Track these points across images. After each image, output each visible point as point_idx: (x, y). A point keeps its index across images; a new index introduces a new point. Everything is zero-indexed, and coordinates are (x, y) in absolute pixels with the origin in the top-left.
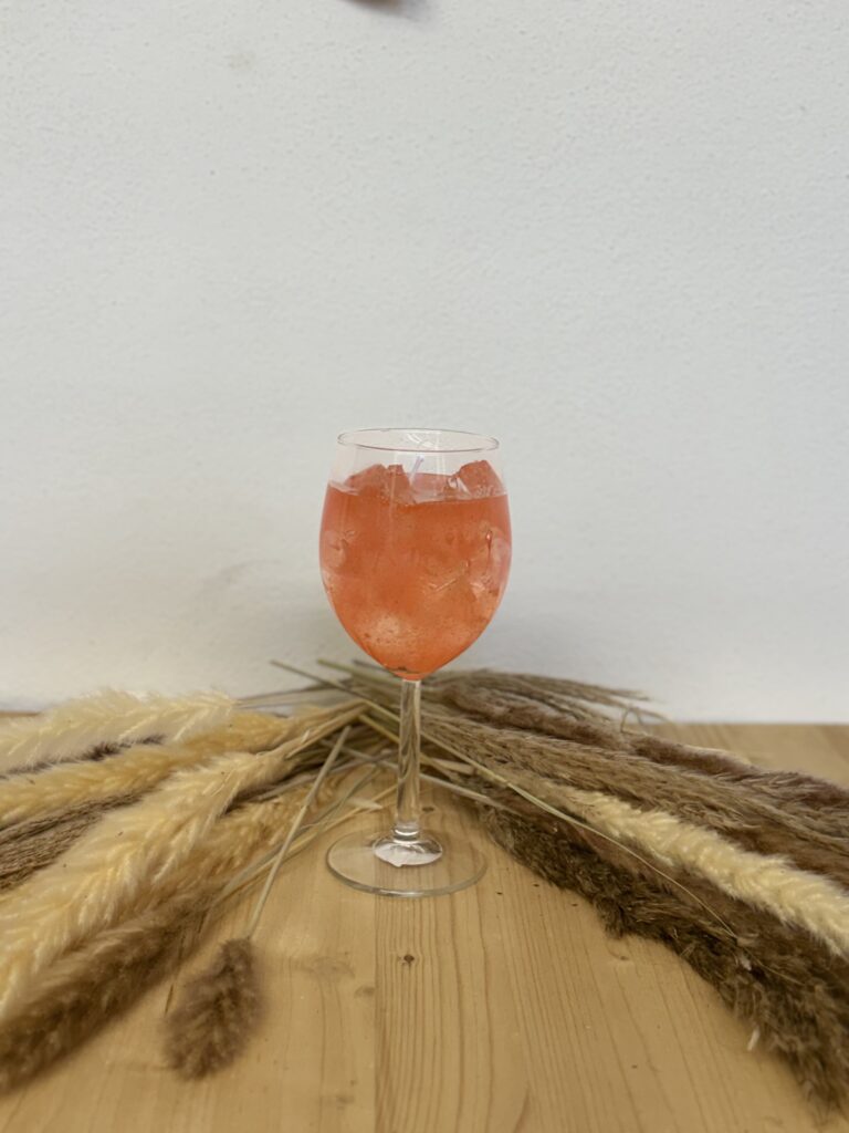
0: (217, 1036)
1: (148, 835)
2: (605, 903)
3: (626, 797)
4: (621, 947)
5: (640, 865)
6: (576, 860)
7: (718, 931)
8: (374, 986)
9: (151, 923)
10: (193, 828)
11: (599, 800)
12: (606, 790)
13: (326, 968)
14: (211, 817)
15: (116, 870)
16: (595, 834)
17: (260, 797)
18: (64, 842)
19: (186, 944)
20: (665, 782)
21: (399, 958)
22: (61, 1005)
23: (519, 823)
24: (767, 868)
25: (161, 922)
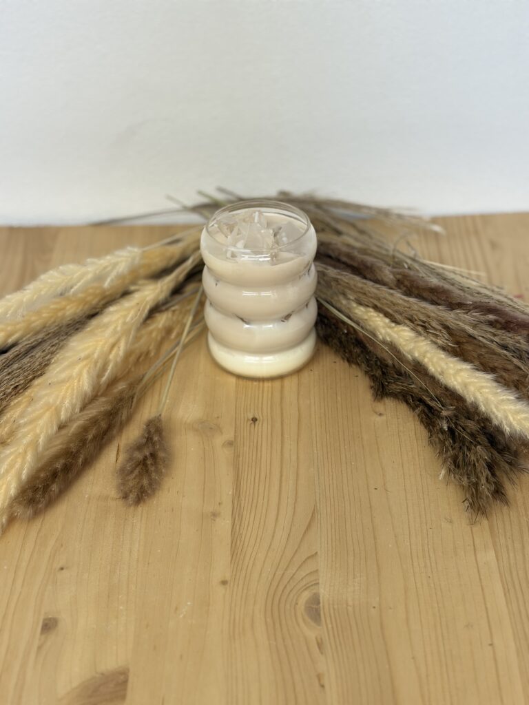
0: (145, 482)
1: (96, 356)
2: (373, 378)
3: (387, 315)
4: (380, 407)
5: (393, 359)
6: (357, 350)
7: (432, 404)
8: (233, 439)
9: (102, 409)
10: (122, 345)
11: (372, 314)
12: (376, 308)
13: (206, 428)
14: (133, 333)
15: (79, 381)
16: (368, 337)
17: (164, 308)
18: (47, 358)
19: (124, 418)
20: (409, 308)
21: (248, 420)
22: (56, 469)
23: (326, 321)
24: (461, 370)
25: (108, 408)
